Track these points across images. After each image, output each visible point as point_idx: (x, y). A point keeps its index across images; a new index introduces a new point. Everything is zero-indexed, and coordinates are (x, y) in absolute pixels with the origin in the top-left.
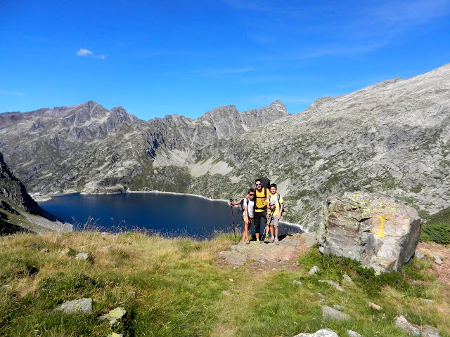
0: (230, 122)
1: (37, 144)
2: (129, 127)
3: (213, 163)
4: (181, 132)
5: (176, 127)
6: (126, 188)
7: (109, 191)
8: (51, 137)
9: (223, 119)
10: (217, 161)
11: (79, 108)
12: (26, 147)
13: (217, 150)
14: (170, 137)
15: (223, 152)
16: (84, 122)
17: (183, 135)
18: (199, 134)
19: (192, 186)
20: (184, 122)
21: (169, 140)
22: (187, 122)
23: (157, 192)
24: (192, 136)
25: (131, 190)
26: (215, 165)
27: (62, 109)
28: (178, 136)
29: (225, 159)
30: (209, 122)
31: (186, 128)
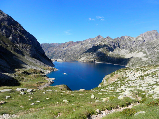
1: (80, 49)
3: (137, 53)
4: (128, 42)
5: (126, 41)
6: (95, 61)
8: (85, 47)
9: (149, 36)
10: (139, 52)
11: (95, 38)
12: (77, 50)
13: (140, 47)
14: (122, 44)
15: (143, 48)
16: (96, 43)
17: (128, 44)
18: (136, 44)
20: (130, 39)
21: (122, 45)
22: (131, 39)
23: (108, 63)
24: (133, 44)
25: (97, 62)
28: (126, 44)
29: (143, 51)
30: (142, 38)
31: (130, 41)
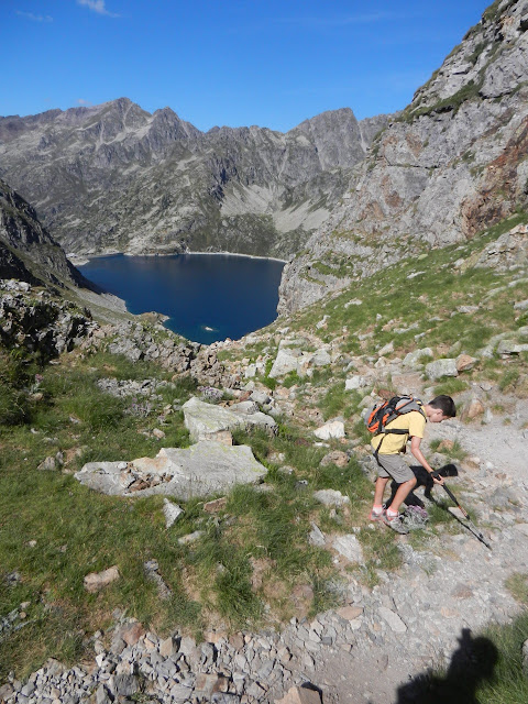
0: (341, 139)
1: (52, 173)
2: (185, 149)
3: (310, 211)
4: (263, 155)
5: (254, 147)
6: (184, 248)
7: (162, 251)
8: (71, 161)
9: (330, 134)
10: (315, 208)
11: (106, 110)
12: (38, 176)
13: (316, 189)
14: (246, 165)
15: (326, 193)
16: (115, 135)
17: (265, 160)
18: (290, 158)
19: (277, 246)
20: (267, 139)
21: (245, 169)
22: (273, 139)
23: (227, 253)
24: (280, 161)
25: (191, 250)
26: (313, 214)
27: (80, 111)
28: (258, 163)
29: (328, 204)
30: (308, 138)
31: (271, 149)
